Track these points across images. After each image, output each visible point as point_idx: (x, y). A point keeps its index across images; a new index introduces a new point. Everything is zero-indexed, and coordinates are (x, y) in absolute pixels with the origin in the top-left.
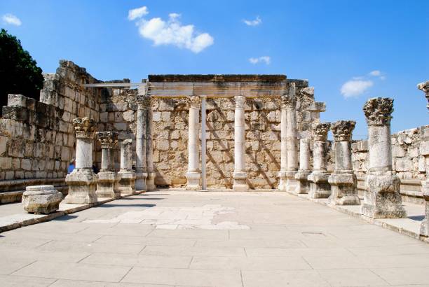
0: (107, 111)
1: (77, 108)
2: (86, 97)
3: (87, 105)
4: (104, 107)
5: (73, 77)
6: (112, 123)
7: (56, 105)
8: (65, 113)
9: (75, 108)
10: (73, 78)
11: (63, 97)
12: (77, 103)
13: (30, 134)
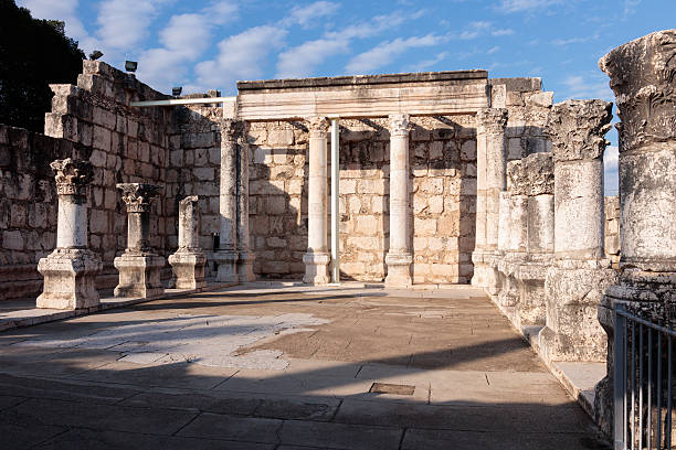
0: (182, 147)
1: (121, 144)
2: (141, 124)
3: (142, 138)
4: (176, 141)
5: (109, 90)
6: (191, 167)
7: (76, 139)
8: (95, 153)
9: (116, 143)
10: (109, 92)
11: (91, 124)
12: (122, 135)
13: (20, 189)
